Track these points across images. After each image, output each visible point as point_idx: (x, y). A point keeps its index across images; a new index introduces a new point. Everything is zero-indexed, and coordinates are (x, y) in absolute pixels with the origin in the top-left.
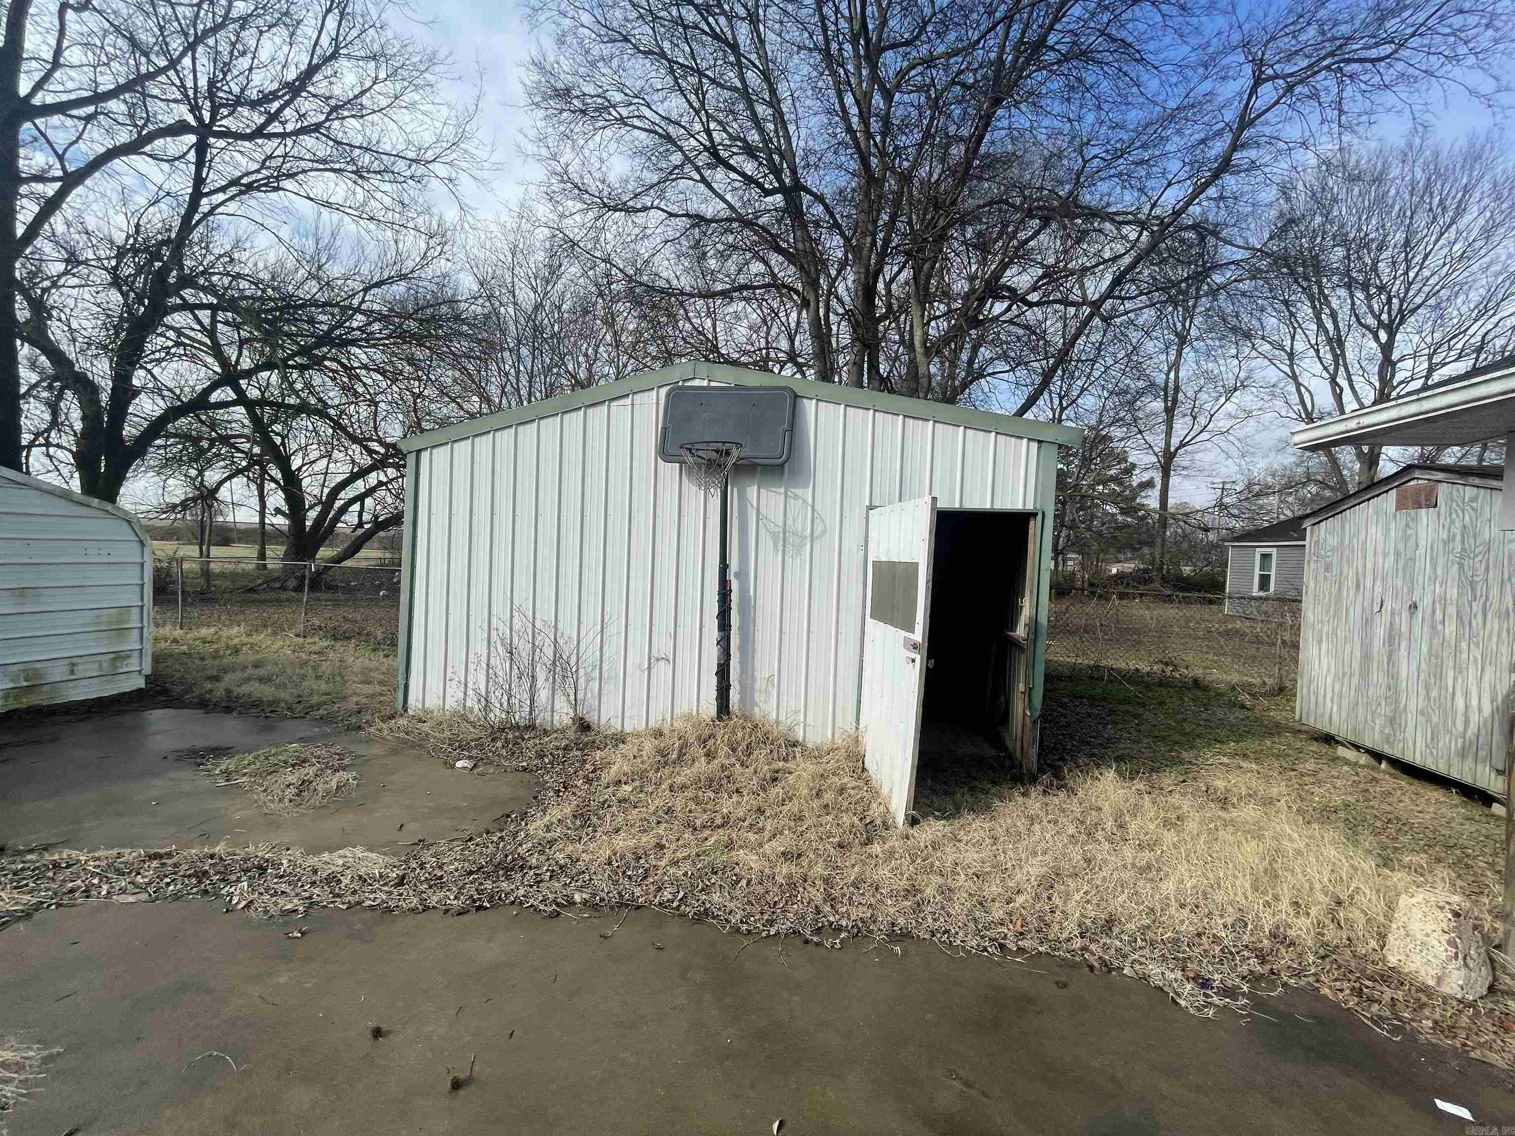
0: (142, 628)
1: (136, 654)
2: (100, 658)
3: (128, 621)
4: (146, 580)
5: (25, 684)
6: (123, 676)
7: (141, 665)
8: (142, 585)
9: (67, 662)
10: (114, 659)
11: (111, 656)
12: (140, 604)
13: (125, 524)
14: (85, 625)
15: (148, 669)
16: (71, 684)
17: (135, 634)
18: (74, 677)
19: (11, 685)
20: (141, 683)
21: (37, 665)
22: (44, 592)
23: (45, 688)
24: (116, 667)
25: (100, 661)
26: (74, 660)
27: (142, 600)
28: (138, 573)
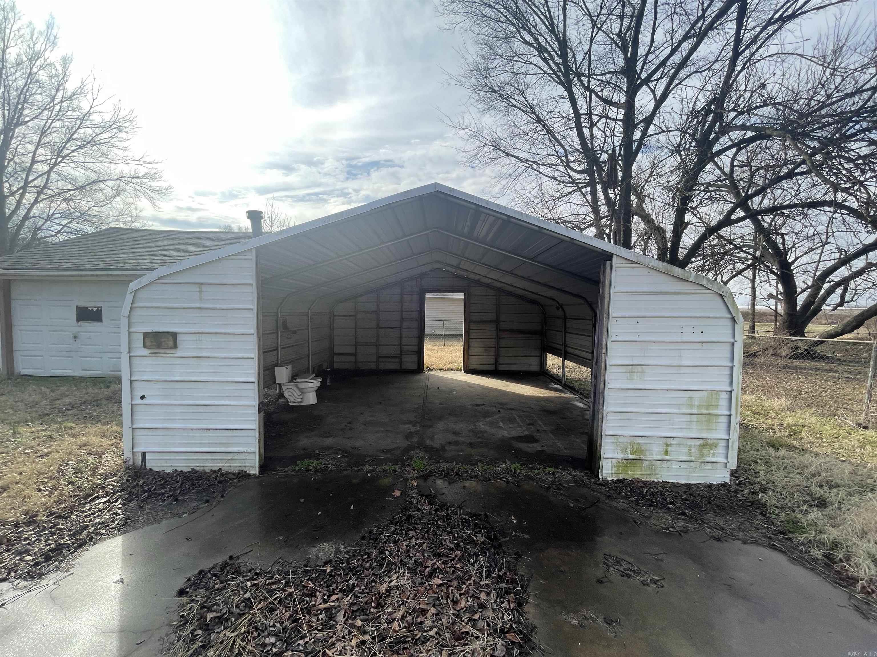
0: (730, 416)
1: (723, 444)
2: (689, 442)
3: (716, 407)
4: (736, 362)
5: (631, 457)
6: (709, 466)
7: (727, 457)
8: (732, 368)
9: (663, 441)
10: (703, 446)
11: (701, 442)
12: (729, 389)
13: (719, 299)
14: (679, 406)
15: (733, 465)
16: (665, 465)
17: (723, 420)
18: (667, 458)
19: (621, 456)
20: (726, 478)
21: (641, 441)
22: (648, 370)
23: (646, 464)
24: (703, 455)
25: (690, 446)
26: (669, 441)
27: (731, 383)
28: (728, 355)
